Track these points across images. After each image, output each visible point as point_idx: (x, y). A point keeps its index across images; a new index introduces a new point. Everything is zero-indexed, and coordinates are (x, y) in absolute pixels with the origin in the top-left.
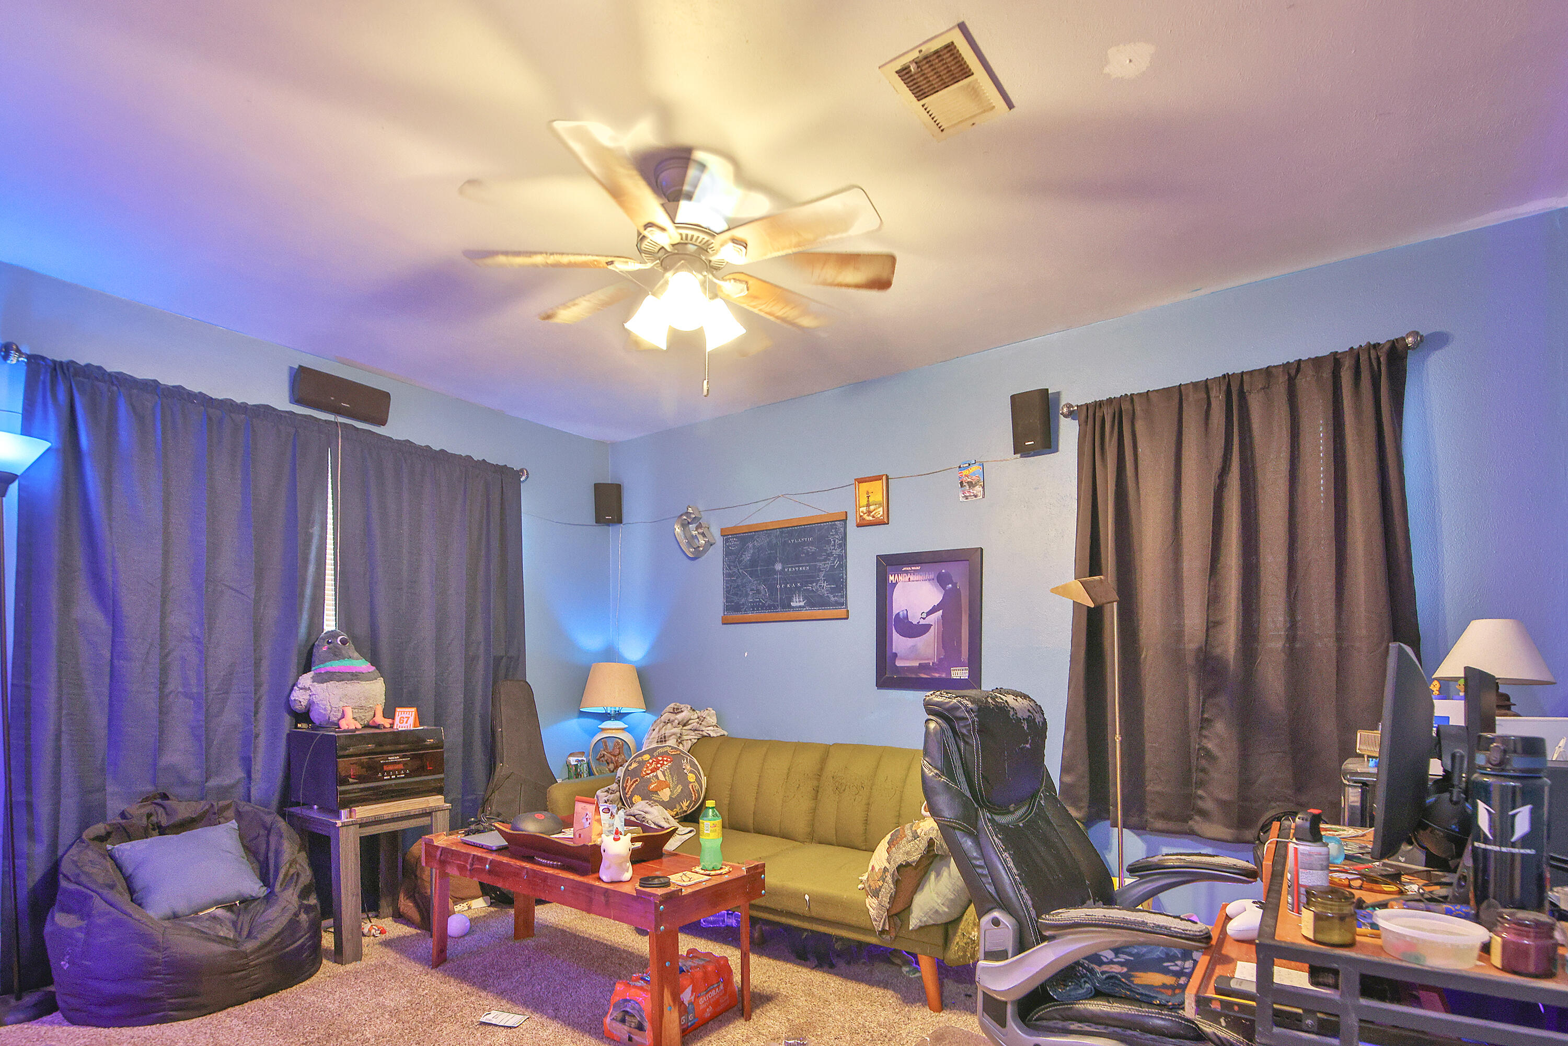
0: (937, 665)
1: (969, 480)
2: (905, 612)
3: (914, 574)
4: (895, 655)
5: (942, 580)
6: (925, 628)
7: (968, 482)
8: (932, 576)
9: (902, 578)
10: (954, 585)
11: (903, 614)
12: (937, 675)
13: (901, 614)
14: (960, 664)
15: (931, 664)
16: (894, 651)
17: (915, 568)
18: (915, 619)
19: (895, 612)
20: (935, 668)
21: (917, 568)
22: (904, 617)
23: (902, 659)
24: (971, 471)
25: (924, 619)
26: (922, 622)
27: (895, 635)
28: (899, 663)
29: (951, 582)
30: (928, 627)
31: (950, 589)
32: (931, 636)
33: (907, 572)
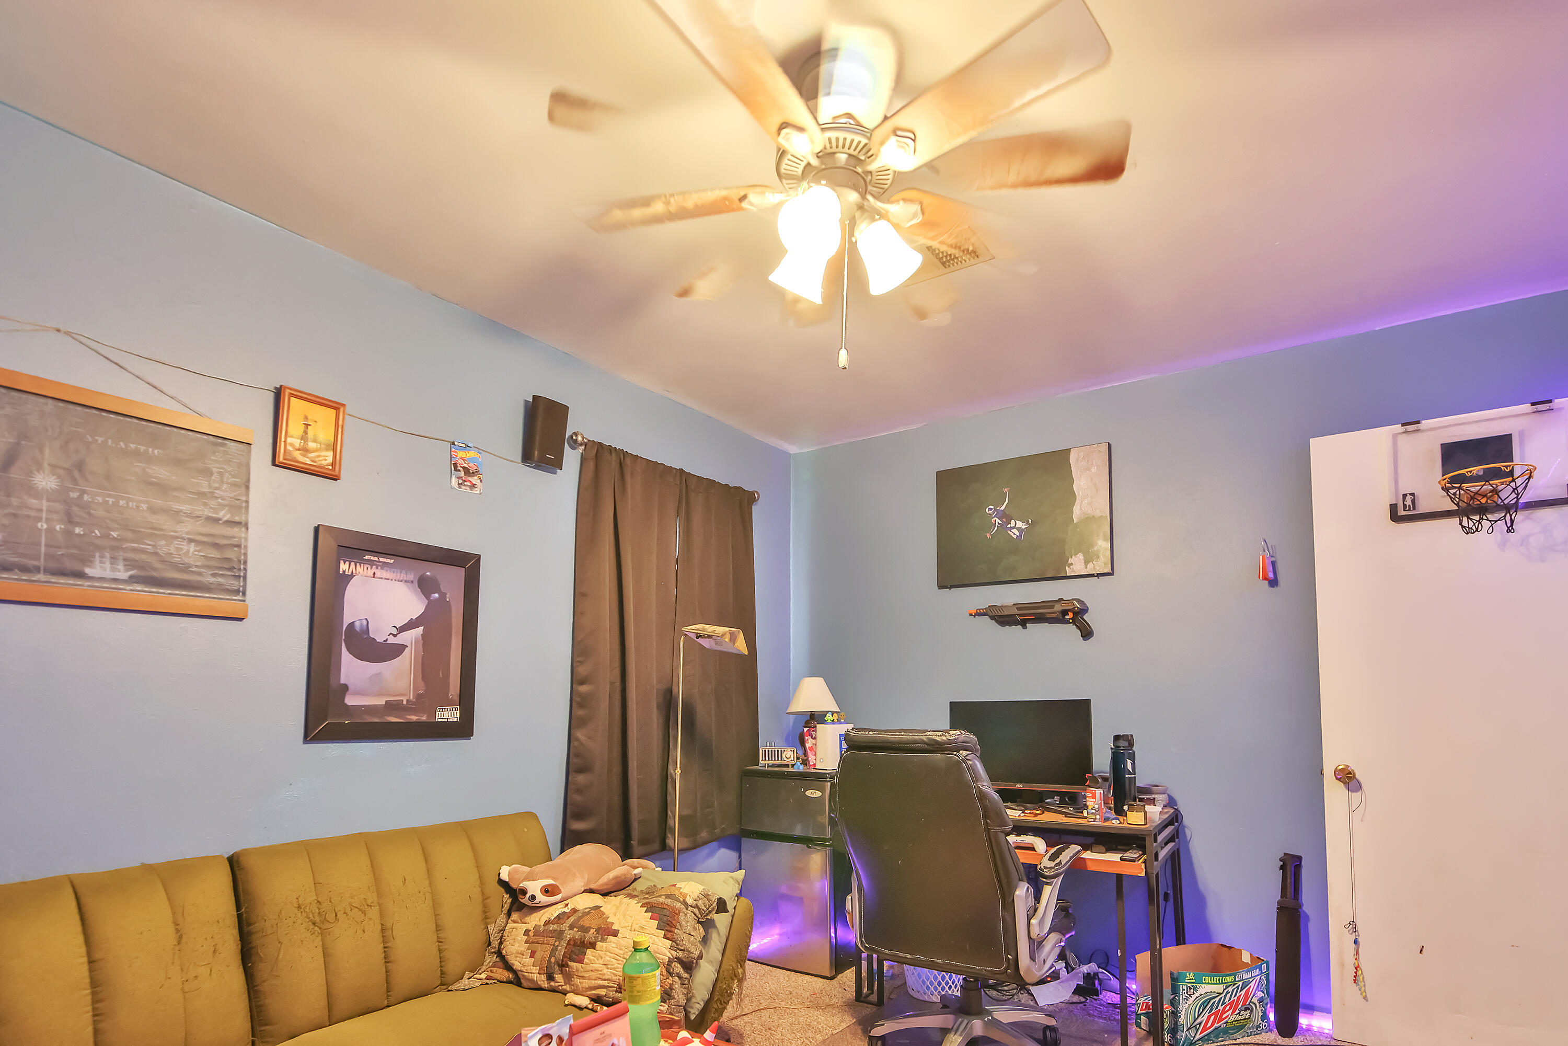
0: (413, 703)
1: (466, 465)
2: (365, 623)
3: (382, 569)
4: (345, 688)
5: (425, 586)
6: (395, 651)
7: (464, 468)
8: (411, 577)
9: (362, 571)
10: (442, 596)
11: (361, 625)
12: (414, 718)
13: (357, 624)
14: (447, 703)
15: (405, 702)
16: (343, 681)
17: (385, 560)
18: (381, 633)
19: (347, 620)
20: (410, 707)
21: (388, 561)
22: (361, 629)
23: (358, 693)
24: (468, 455)
25: (395, 636)
26: (392, 640)
27: (346, 656)
28: (350, 701)
29: (439, 591)
30: (399, 649)
31: (436, 600)
32: (405, 661)
33: (371, 563)
